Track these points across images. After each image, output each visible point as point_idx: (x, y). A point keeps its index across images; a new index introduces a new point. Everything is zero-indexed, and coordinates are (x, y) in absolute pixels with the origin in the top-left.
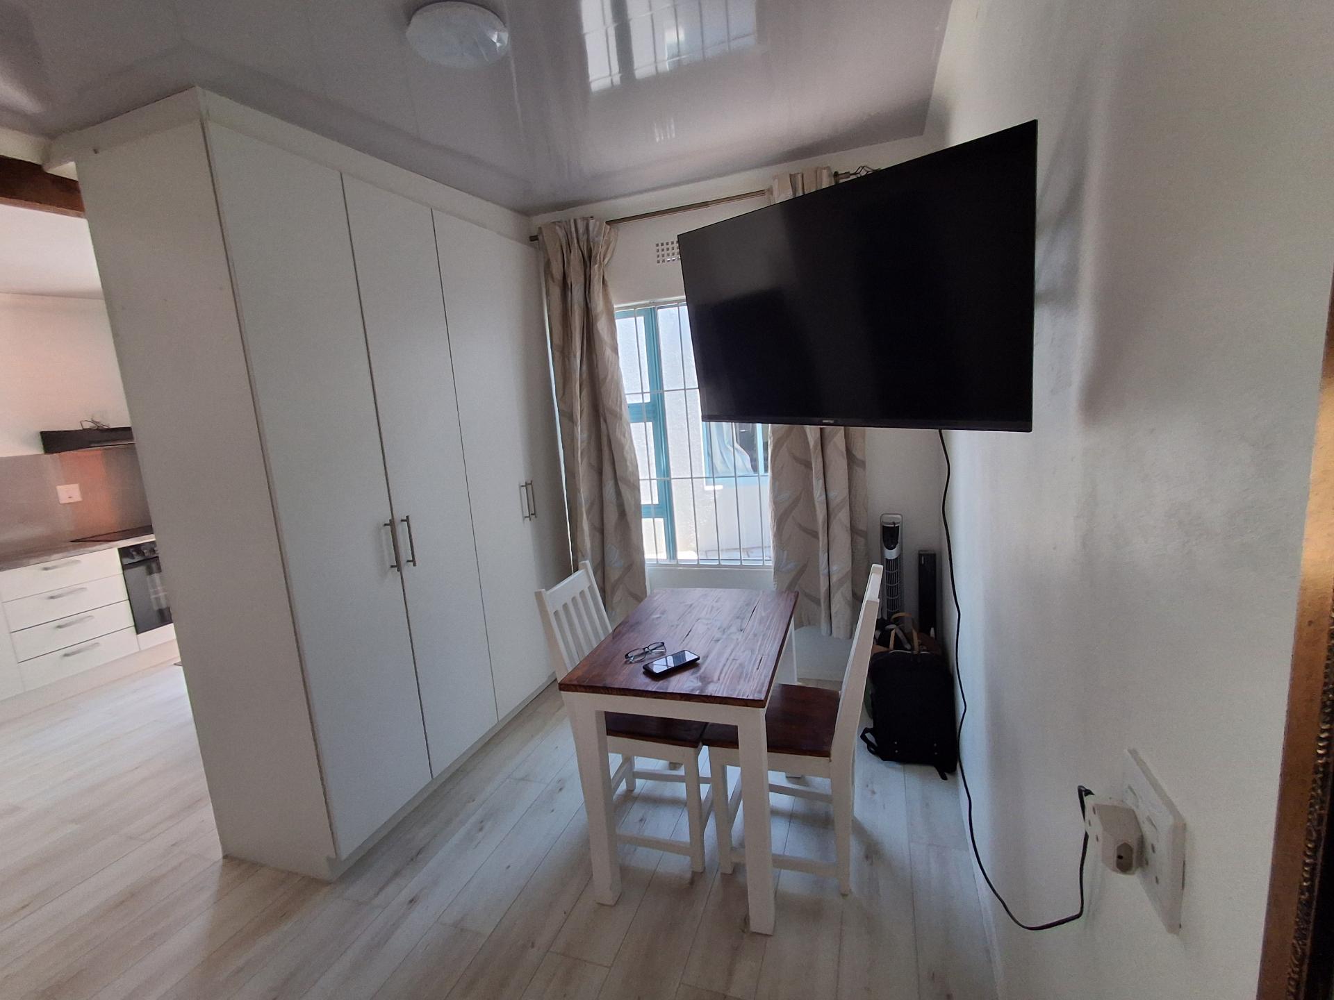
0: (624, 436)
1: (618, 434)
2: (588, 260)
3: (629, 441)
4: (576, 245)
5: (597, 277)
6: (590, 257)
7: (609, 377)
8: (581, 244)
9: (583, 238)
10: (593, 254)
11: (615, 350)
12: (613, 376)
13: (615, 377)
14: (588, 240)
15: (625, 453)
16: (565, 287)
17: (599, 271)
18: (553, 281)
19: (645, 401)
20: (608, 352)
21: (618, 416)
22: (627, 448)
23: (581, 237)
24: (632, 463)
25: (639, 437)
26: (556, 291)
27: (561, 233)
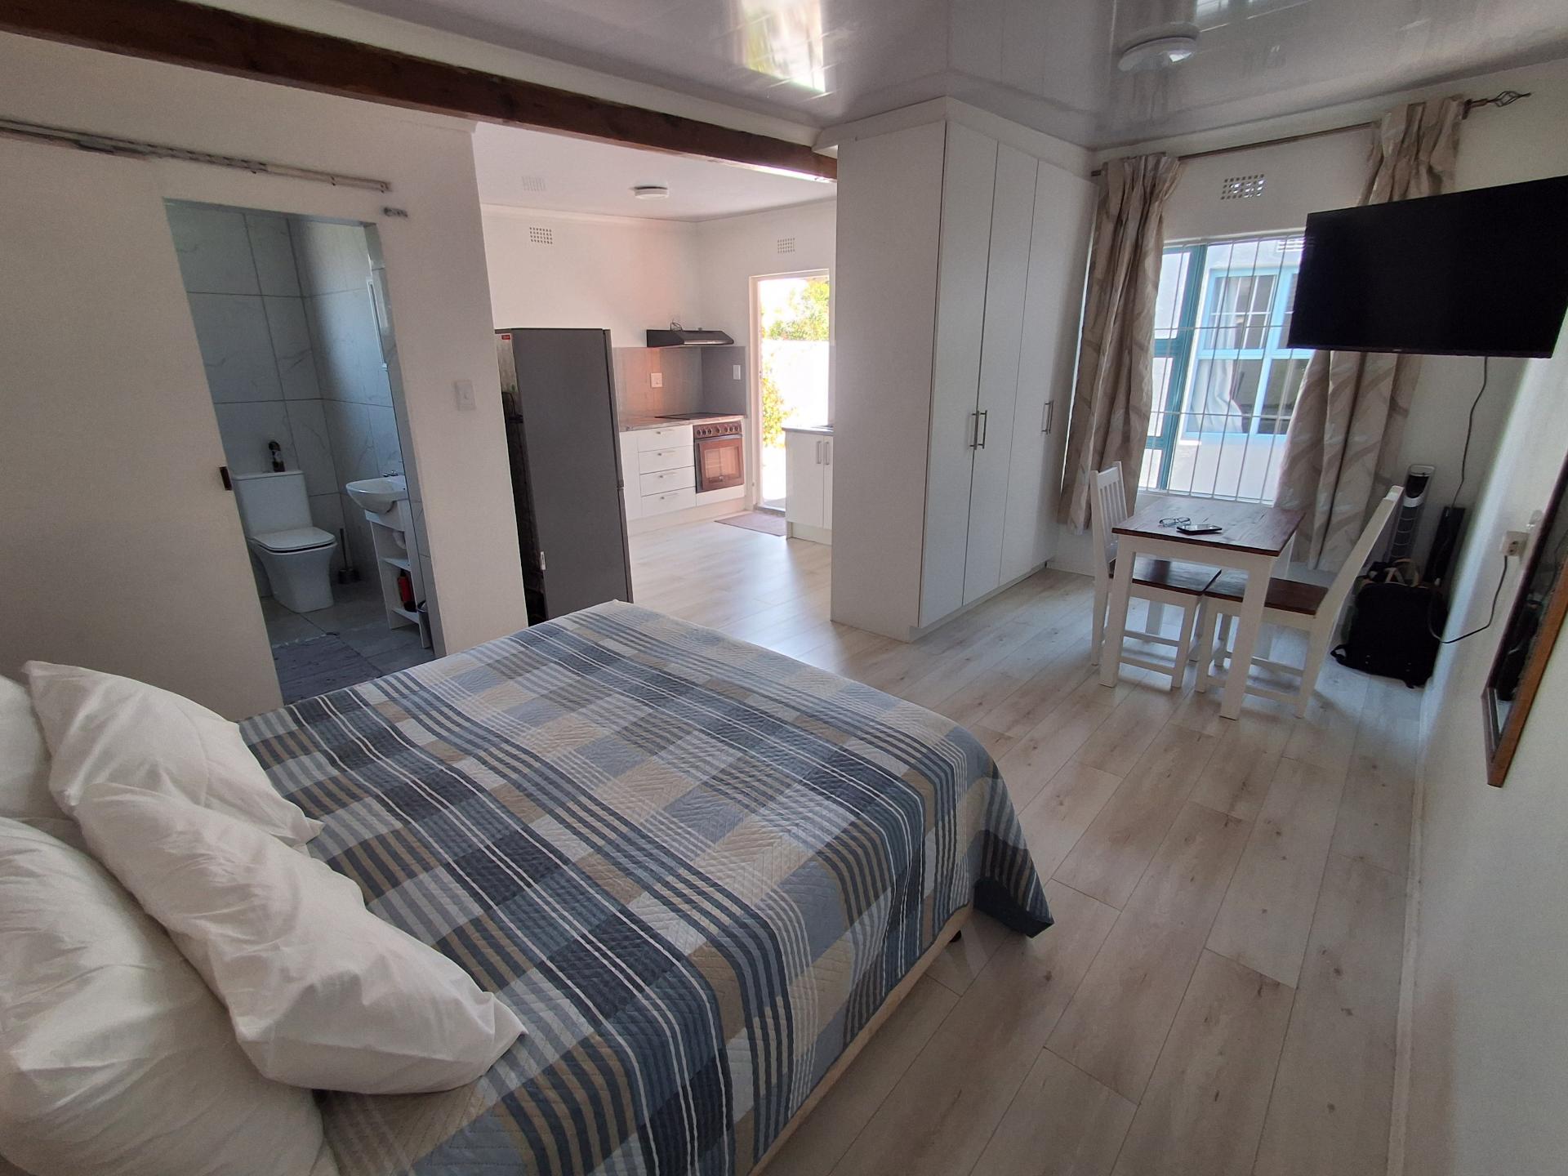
0: (1146, 369)
1: (1141, 366)
2: (1149, 198)
3: (1148, 375)
4: (1141, 183)
5: (1155, 215)
6: (1152, 193)
7: (1146, 311)
8: (1146, 181)
9: (1150, 175)
10: (1157, 191)
11: (1156, 287)
12: (1149, 311)
13: (1151, 311)
14: (1154, 178)
15: (1143, 385)
16: (1120, 222)
17: (1158, 209)
18: (1108, 217)
19: (1172, 337)
20: (1150, 288)
21: (1143, 349)
22: (1146, 380)
23: (1147, 174)
24: (1147, 394)
25: (1159, 370)
26: (1109, 228)
27: (1128, 169)
